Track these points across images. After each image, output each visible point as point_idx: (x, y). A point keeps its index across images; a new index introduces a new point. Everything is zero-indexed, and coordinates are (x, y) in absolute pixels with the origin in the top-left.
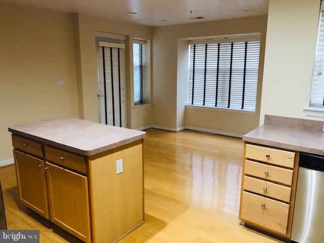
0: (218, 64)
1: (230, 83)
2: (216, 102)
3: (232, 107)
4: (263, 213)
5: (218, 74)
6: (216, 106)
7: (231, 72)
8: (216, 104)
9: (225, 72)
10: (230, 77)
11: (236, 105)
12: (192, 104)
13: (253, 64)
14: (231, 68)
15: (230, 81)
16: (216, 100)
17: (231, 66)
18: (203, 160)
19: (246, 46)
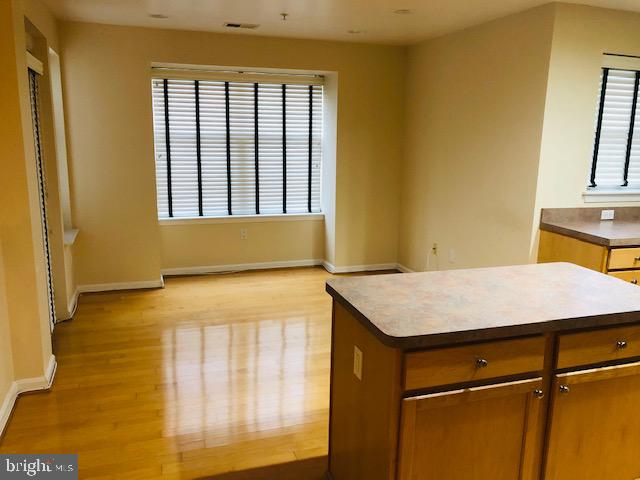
0: (228, 126)
1: (257, 165)
2: (230, 205)
3: (265, 211)
5: (228, 147)
6: (230, 213)
7: (256, 143)
9: (242, 142)
10: (256, 151)
11: (271, 208)
12: (170, 215)
14: (256, 135)
15: (257, 160)
16: (229, 201)
17: (256, 131)
18: (202, 331)
19: (284, 92)
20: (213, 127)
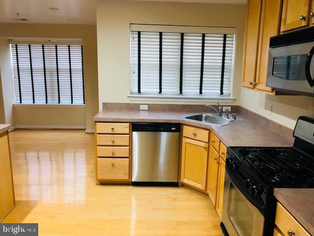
0: (44, 64)
1: (58, 81)
2: (47, 99)
3: (63, 102)
4: (113, 170)
5: (45, 73)
6: (47, 103)
7: (58, 72)
8: (47, 101)
9: (51, 71)
10: (58, 75)
11: (65, 101)
12: (21, 102)
13: (77, 65)
14: (57, 68)
15: (58, 79)
16: (46, 97)
17: (57, 66)
19: (69, 49)
20: (38, 64)
